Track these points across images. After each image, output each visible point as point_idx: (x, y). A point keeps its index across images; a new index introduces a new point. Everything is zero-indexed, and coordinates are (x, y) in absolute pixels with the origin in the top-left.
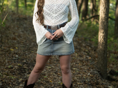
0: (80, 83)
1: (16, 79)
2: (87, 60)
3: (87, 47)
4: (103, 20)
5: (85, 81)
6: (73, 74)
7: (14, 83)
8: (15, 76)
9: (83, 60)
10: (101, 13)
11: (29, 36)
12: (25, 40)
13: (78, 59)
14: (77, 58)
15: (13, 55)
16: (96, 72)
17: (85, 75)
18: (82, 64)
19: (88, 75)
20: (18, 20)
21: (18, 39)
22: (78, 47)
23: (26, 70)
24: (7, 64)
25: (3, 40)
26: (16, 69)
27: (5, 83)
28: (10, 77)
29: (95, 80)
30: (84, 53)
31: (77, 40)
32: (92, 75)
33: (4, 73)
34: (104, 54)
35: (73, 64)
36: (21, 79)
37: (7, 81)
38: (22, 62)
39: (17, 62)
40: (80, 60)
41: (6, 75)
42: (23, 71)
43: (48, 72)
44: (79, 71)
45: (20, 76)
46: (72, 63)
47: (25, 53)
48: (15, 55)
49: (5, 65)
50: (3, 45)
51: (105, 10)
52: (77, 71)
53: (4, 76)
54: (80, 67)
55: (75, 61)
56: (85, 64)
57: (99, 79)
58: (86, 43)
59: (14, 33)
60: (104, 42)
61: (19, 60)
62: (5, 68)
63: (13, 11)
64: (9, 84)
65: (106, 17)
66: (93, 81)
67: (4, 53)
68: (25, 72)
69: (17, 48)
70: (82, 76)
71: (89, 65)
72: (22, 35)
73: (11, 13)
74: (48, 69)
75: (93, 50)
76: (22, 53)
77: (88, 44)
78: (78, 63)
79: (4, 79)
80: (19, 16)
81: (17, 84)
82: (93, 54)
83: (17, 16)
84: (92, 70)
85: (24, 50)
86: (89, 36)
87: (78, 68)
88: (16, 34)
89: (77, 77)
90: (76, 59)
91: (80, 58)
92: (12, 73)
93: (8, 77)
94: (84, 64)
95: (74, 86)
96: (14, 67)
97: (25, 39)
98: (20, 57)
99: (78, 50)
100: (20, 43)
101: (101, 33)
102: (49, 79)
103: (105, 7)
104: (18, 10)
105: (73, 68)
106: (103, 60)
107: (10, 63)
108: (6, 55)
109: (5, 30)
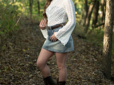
0: (85, 80)
1: (27, 75)
2: (93, 61)
3: (95, 51)
4: (108, 25)
5: (89, 79)
6: (79, 73)
7: (25, 78)
8: (25, 72)
9: (89, 62)
10: (107, 18)
11: (40, 40)
12: (36, 43)
13: (85, 61)
14: (84, 59)
15: (25, 55)
16: (100, 72)
17: (90, 74)
18: (88, 65)
19: (92, 74)
20: (31, 25)
21: (30, 42)
22: (86, 51)
23: (36, 68)
24: (19, 62)
25: (16, 42)
26: (27, 66)
27: (17, 77)
28: (21, 73)
29: (98, 79)
30: (91, 56)
31: (86, 44)
32: (96, 75)
33: (16, 69)
34: (108, 56)
35: (80, 65)
36: (31, 75)
37: (18, 76)
38: (33, 61)
39: (29, 61)
40: (86, 62)
41: (17, 71)
42: (34, 69)
43: (56, 71)
44: (85, 71)
45: (30, 73)
46: (78, 64)
47: (36, 54)
48: (27, 55)
49: (17, 63)
50: (16, 46)
51: (110, 15)
52: (83, 71)
53: (16, 72)
54: (85, 67)
55: (81, 62)
56: (91, 64)
57: (102, 78)
58: (94, 47)
59: (27, 37)
60: (109, 45)
61: (30, 60)
62: (17, 66)
63: (26, 17)
64: (20, 78)
65: (111, 22)
66: (97, 80)
67: (17, 53)
68: (35, 69)
69: (29, 49)
70: (87, 75)
71: (94, 66)
72: (34, 39)
73: (25, 18)
74: (56, 67)
75: (100, 54)
76: (33, 53)
77: (96, 49)
78: (84, 64)
79: (16, 74)
80: (32, 21)
81: (27, 79)
82: (99, 58)
83: (30, 21)
84: (96, 70)
85: (35, 51)
86: (98, 42)
87: (84, 68)
88: (29, 37)
89: (82, 75)
90: (83, 61)
91: (87, 60)
92: (23, 70)
93: (20, 72)
94: (89, 65)
95: (79, 82)
96: (25, 65)
97: (37, 41)
98: (31, 57)
99: (86, 53)
100: (32, 45)
101: (106, 36)
102: (56, 76)
103: (111, 13)
104: (31, 16)
105: (79, 68)
106: (108, 62)
107: (22, 61)
108: (19, 55)
109: (19, 33)
